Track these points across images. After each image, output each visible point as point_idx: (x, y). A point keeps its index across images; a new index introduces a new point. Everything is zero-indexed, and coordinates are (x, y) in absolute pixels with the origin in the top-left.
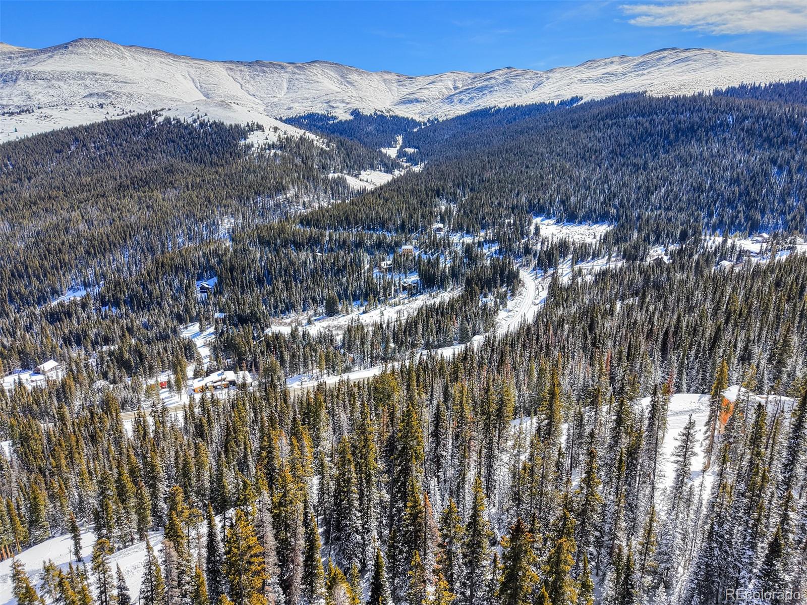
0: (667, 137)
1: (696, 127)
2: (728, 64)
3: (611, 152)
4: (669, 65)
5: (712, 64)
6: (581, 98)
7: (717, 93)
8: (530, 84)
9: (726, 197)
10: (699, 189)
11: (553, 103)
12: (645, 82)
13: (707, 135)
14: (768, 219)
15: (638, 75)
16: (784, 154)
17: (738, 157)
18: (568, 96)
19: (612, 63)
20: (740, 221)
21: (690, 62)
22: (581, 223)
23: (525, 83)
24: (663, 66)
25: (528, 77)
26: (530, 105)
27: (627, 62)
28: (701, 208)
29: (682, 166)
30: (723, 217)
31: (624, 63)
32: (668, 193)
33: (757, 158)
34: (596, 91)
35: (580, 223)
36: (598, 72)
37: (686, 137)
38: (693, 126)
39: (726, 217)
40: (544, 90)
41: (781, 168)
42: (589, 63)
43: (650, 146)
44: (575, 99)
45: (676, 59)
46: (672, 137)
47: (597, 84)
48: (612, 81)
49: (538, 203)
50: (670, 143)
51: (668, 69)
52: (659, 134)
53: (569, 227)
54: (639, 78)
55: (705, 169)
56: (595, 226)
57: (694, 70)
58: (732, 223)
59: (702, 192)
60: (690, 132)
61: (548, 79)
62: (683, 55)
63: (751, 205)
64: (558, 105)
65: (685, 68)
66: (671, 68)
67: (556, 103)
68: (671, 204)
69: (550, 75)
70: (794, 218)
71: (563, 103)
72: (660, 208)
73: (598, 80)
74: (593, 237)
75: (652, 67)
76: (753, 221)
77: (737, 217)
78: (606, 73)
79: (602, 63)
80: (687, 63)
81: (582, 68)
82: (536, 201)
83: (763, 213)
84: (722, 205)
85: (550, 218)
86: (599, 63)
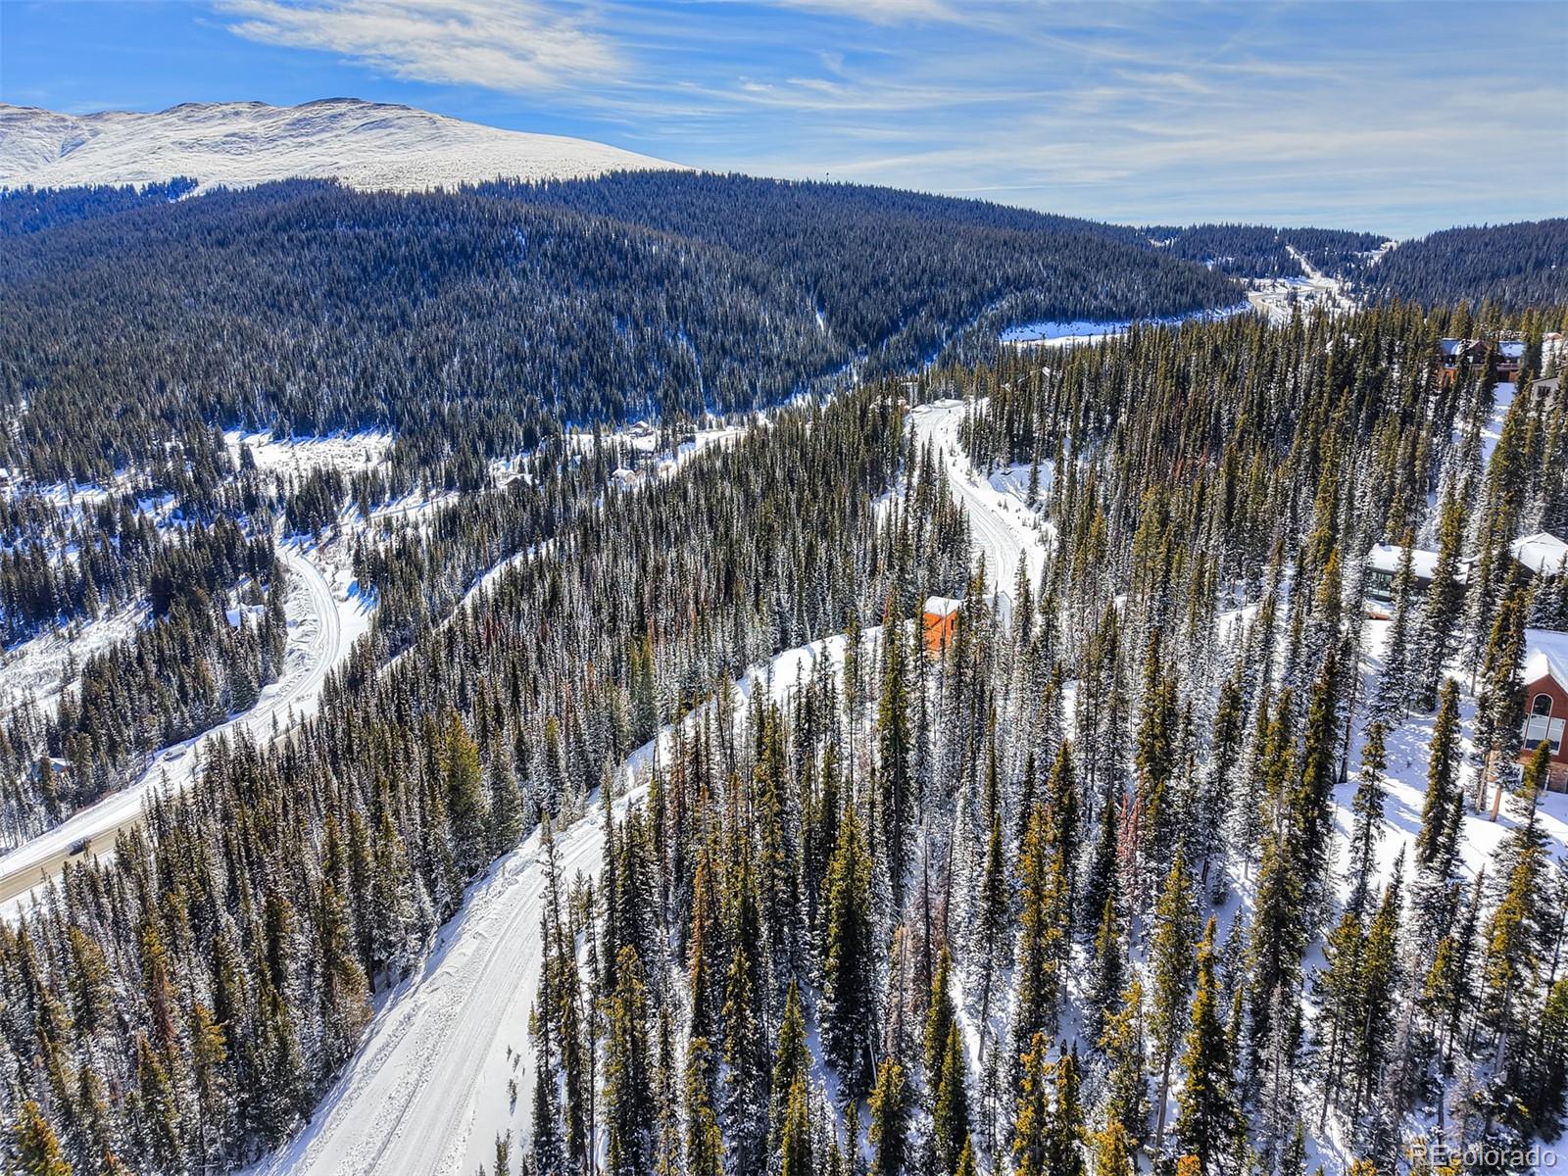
0: (425, 267)
1: (469, 250)
2: (459, 140)
3: (329, 294)
4: (355, 130)
5: (433, 138)
6: (195, 183)
7: (464, 189)
8: (52, 142)
9: (562, 367)
10: (516, 356)
11: (131, 189)
12: (320, 159)
13: (492, 263)
14: (632, 399)
15: (300, 145)
16: (619, 296)
17: (556, 302)
18: (164, 177)
19: (237, 114)
20: (596, 406)
21: (392, 130)
22: (326, 436)
23: (35, 138)
24: (344, 132)
25: (39, 124)
26: (71, 190)
27: (270, 116)
28: (533, 389)
29: (471, 319)
30: (570, 402)
31: (263, 116)
32: (466, 364)
33: (584, 301)
34: (223, 168)
35: (324, 435)
36: (215, 131)
37: (459, 266)
38: (463, 247)
39: (574, 402)
40: (92, 158)
41: (621, 316)
42: (187, 108)
43: (399, 281)
44: (181, 185)
45: (365, 121)
46: (434, 266)
47: (218, 156)
48: (251, 152)
49: (219, 402)
50: (434, 278)
51: (355, 138)
52: (409, 260)
53: (307, 445)
54: (303, 151)
55: (512, 323)
56: (356, 438)
57: (406, 146)
58: (586, 410)
59: (523, 361)
60: (462, 258)
61: (95, 133)
62: (379, 114)
63: (601, 378)
64: (145, 193)
65: (387, 140)
66: (361, 137)
67: (138, 188)
68: (481, 386)
69: (99, 125)
70: (666, 394)
71: (154, 190)
72: (464, 394)
73: (216, 147)
74: (364, 458)
75: (323, 130)
76: (614, 403)
77: (590, 400)
78: (233, 135)
79: (216, 111)
80: (388, 131)
81: (172, 119)
82: (212, 399)
83: (622, 388)
84: (562, 383)
85: (257, 432)
86: (208, 113)
